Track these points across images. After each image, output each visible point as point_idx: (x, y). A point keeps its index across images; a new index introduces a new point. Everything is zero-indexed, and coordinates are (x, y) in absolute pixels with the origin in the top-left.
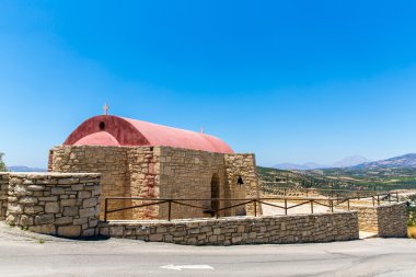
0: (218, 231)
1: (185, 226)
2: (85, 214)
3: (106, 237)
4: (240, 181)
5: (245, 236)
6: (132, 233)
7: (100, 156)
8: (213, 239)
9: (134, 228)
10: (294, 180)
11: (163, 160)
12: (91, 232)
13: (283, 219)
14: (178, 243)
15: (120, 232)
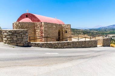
0: (60, 45)
1: (51, 43)
2: (24, 40)
3: (30, 46)
4: (66, 32)
5: (67, 46)
6: (37, 45)
7: (27, 25)
8: (59, 47)
9: (38, 44)
10: (81, 32)
11: (45, 26)
12: (26, 45)
13: (77, 42)
14: (49, 48)
15: (34, 45)
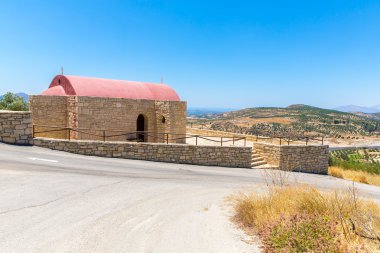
2: (17, 133)
3: (31, 145)
4: (164, 121)
5: (124, 154)
6: (45, 145)
9: (47, 142)
11: (81, 105)
12: (23, 142)
14: (72, 152)
15: (39, 143)
